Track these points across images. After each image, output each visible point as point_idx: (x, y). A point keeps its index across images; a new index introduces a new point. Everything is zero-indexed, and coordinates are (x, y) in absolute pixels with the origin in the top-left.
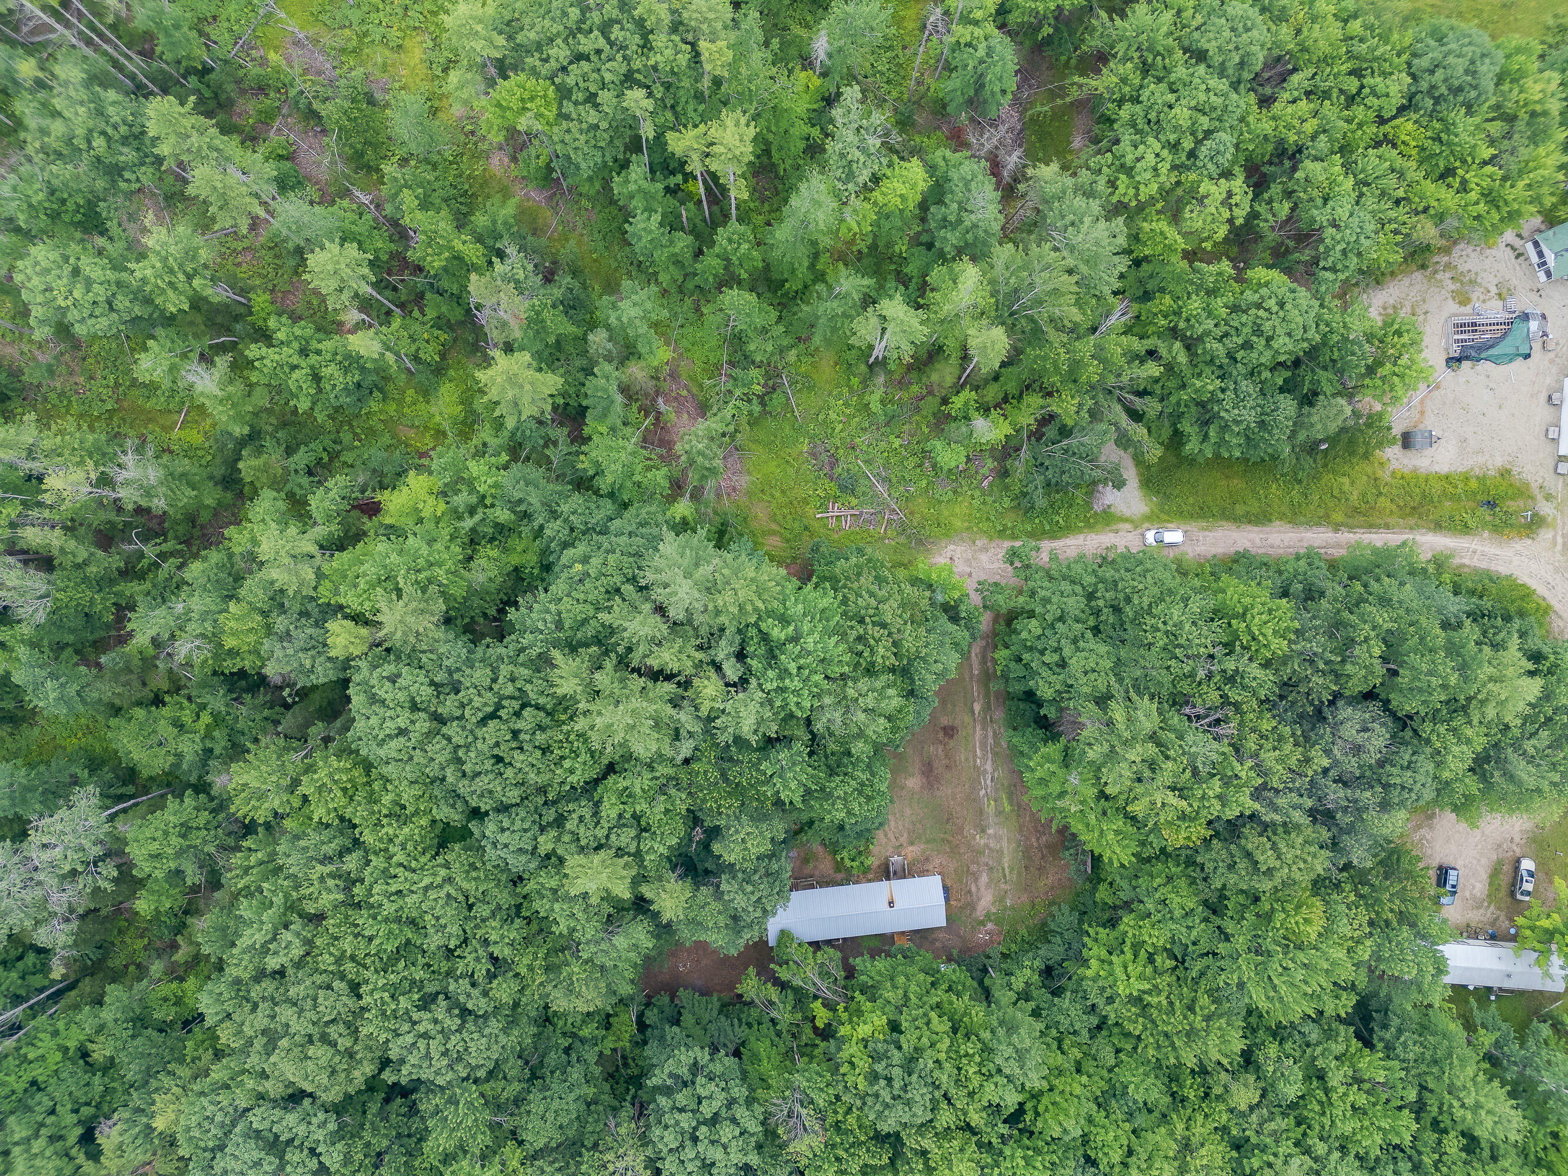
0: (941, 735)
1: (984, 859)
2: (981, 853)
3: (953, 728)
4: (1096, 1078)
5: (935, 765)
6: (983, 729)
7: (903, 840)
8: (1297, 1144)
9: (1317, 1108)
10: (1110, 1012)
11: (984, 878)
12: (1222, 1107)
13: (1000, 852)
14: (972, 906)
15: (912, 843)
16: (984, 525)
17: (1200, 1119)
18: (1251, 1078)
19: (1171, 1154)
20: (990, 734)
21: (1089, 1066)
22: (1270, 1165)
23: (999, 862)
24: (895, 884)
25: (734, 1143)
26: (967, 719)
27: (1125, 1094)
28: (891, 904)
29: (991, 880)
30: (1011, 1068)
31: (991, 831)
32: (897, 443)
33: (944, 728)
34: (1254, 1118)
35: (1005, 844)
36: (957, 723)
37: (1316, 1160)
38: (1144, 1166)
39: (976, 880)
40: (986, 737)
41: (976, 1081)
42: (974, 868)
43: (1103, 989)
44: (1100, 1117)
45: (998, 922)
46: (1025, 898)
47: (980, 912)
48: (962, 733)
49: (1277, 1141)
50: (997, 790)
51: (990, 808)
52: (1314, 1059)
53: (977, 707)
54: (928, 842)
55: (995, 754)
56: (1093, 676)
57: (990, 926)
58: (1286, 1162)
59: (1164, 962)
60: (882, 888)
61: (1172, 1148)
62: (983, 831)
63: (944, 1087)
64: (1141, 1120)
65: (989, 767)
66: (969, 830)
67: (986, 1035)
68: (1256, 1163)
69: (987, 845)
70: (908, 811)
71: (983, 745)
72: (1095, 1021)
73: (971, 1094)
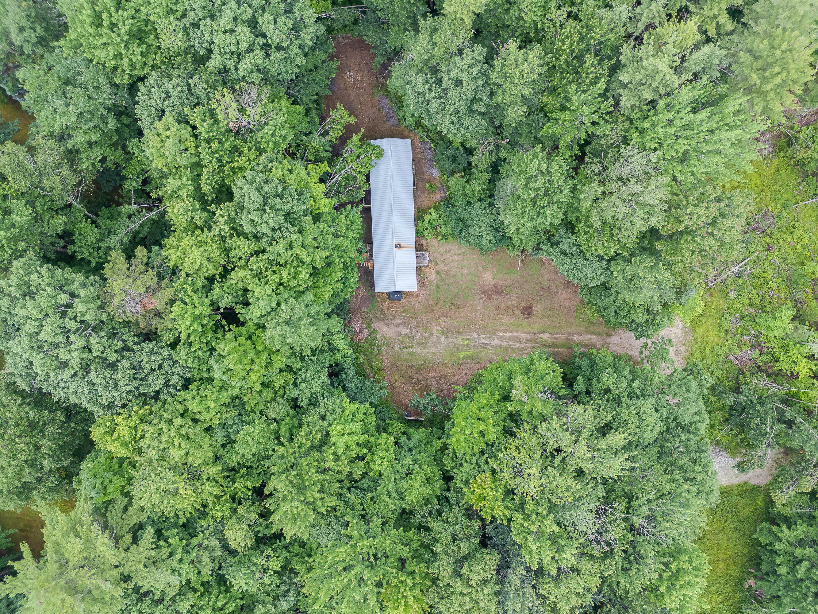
0: (526, 304)
1: (420, 331)
2: (426, 330)
3: (530, 314)
4: (258, 397)
5: (501, 297)
6: (528, 340)
7: (442, 266)
8: (189, 582)
9: (220, 604)
10: (312, 416)
11: (405, 331)
12: (227, 513)
13: (425, 346)
14: (383, 319)
15: (438, 273)
16: (698, 354)
17: (217, 491)
18: (251, 543)
19: (190, 460)
20: (523, 346)
21: (268, 394)
22: (171, 555)
23: (417, 344)
24: (413, 252)
25: (234, 41)
26: (536, 327)
27: (243, 423)
28: (398, 246)
29: (403, 336)
30: (284, 313)
31: (443, 339)
32: (773, 285)
33: (531, 307)
34: (215, 543)
35: (432, 350)
36: (534, 318)
37: (173, 599)
38: (183, 431)
39: (404, 324)
40: (521, 342)
41: (274, 278)
42: (414, 323)
43: (333, 412)
44: (225, 398)
45: (368, 340)
46: (387, 363)
47: (377, 325)
48: (525, 322)
49: (192, 562)
50: (476, 347)
51: (461, 340)
52: (263, 603)
53: (545, 337)
54: (438, 286)
55: (506, 348)
56: (636, 419)
57: (366, 333)
58: (174, 571)
59: (358, 469)
60: (410, 240)
61: (195, 460)
62: (443, 333)
63: (271, 249)
64: (220, 434)
65: (496, 342)
66: (445, 321)
67: (310, 296)
68: (174, 541)
69: (431, 335)
70: (465, 271)
71: (513, 339)
72: (304, 403)
73: (258, 275)
